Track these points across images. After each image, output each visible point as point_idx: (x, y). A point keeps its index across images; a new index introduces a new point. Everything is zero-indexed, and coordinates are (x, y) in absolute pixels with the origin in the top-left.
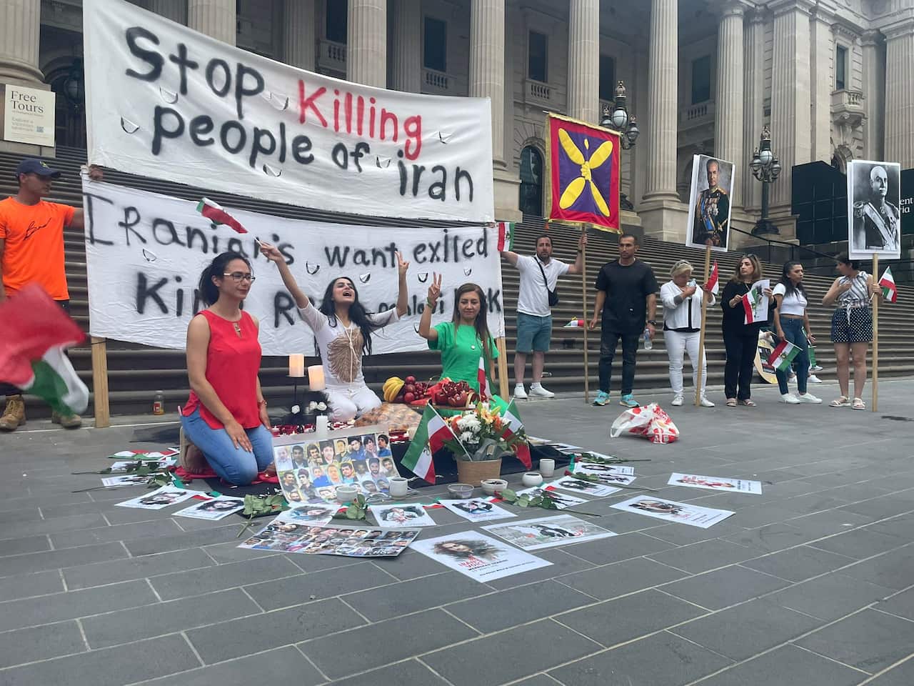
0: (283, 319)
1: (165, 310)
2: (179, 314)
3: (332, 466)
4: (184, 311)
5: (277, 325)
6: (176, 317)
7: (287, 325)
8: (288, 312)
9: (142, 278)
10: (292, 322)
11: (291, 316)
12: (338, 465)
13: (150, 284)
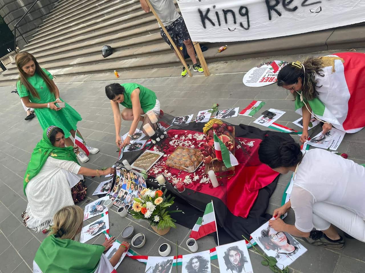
0: (273, 13)
1: (213, 24)
2: (220, 25)
3: (129, 181)
4: (221, 23)
5: (270, 18)
6: (219, 27)
7: (277, 17)
8: (276, 8)
9: (200, 12)
10: (280, 14)
11: (278, 10)
12: (130, 182)
13: (204, 14)
